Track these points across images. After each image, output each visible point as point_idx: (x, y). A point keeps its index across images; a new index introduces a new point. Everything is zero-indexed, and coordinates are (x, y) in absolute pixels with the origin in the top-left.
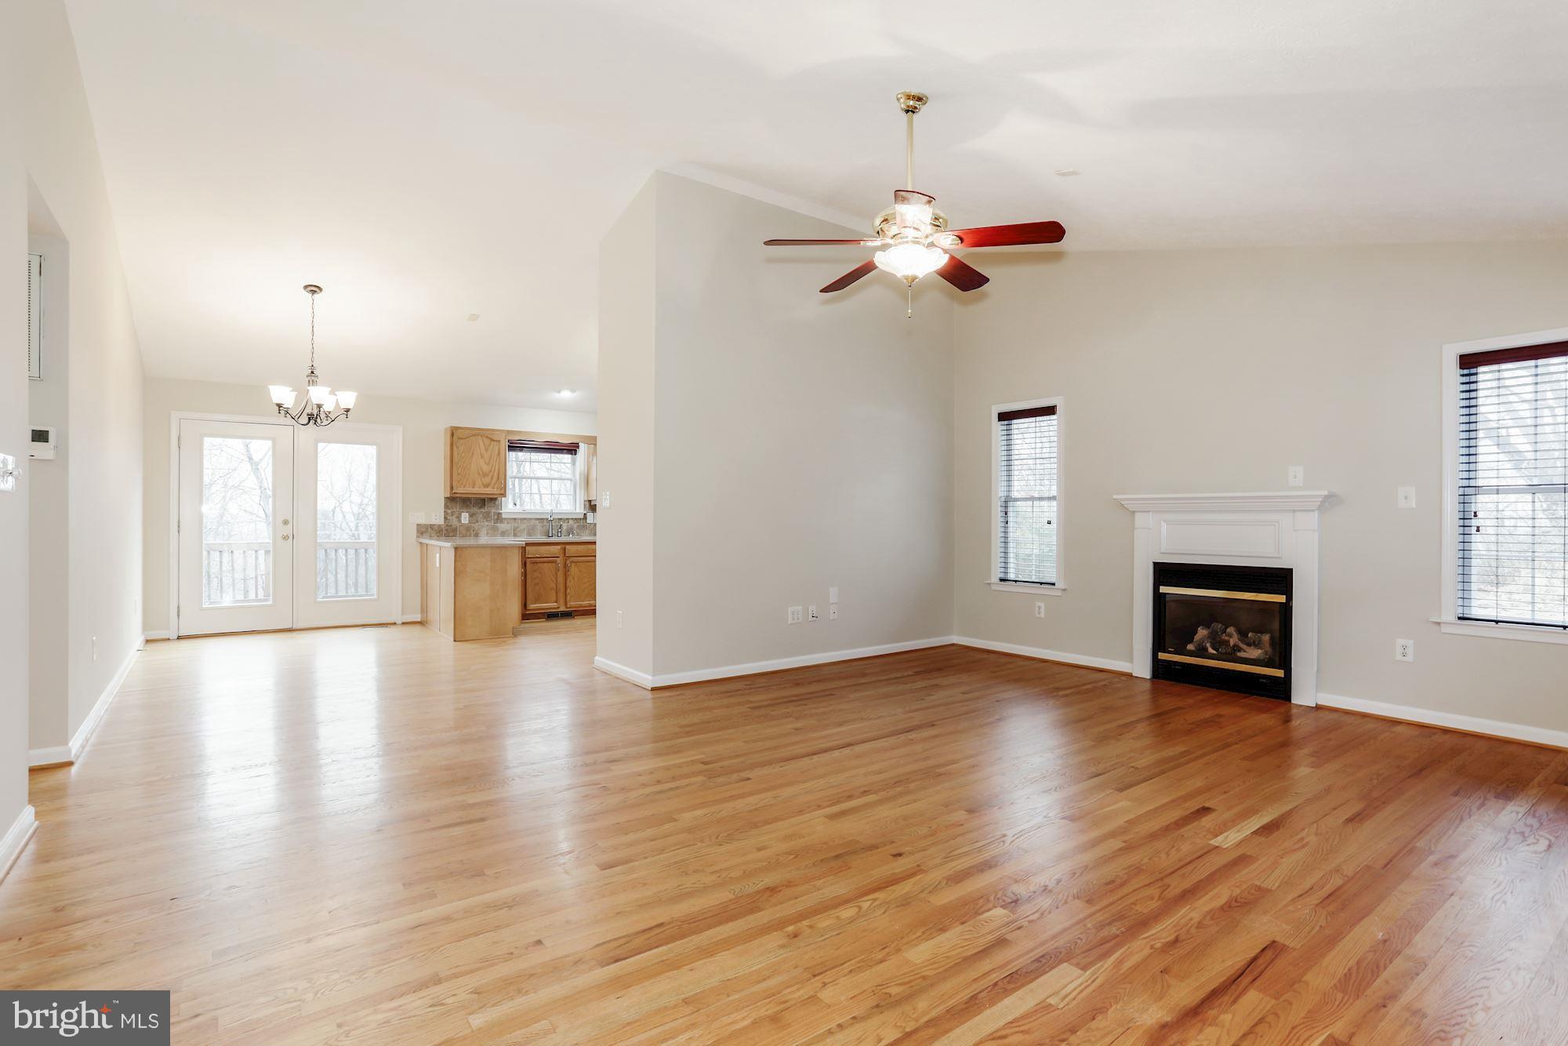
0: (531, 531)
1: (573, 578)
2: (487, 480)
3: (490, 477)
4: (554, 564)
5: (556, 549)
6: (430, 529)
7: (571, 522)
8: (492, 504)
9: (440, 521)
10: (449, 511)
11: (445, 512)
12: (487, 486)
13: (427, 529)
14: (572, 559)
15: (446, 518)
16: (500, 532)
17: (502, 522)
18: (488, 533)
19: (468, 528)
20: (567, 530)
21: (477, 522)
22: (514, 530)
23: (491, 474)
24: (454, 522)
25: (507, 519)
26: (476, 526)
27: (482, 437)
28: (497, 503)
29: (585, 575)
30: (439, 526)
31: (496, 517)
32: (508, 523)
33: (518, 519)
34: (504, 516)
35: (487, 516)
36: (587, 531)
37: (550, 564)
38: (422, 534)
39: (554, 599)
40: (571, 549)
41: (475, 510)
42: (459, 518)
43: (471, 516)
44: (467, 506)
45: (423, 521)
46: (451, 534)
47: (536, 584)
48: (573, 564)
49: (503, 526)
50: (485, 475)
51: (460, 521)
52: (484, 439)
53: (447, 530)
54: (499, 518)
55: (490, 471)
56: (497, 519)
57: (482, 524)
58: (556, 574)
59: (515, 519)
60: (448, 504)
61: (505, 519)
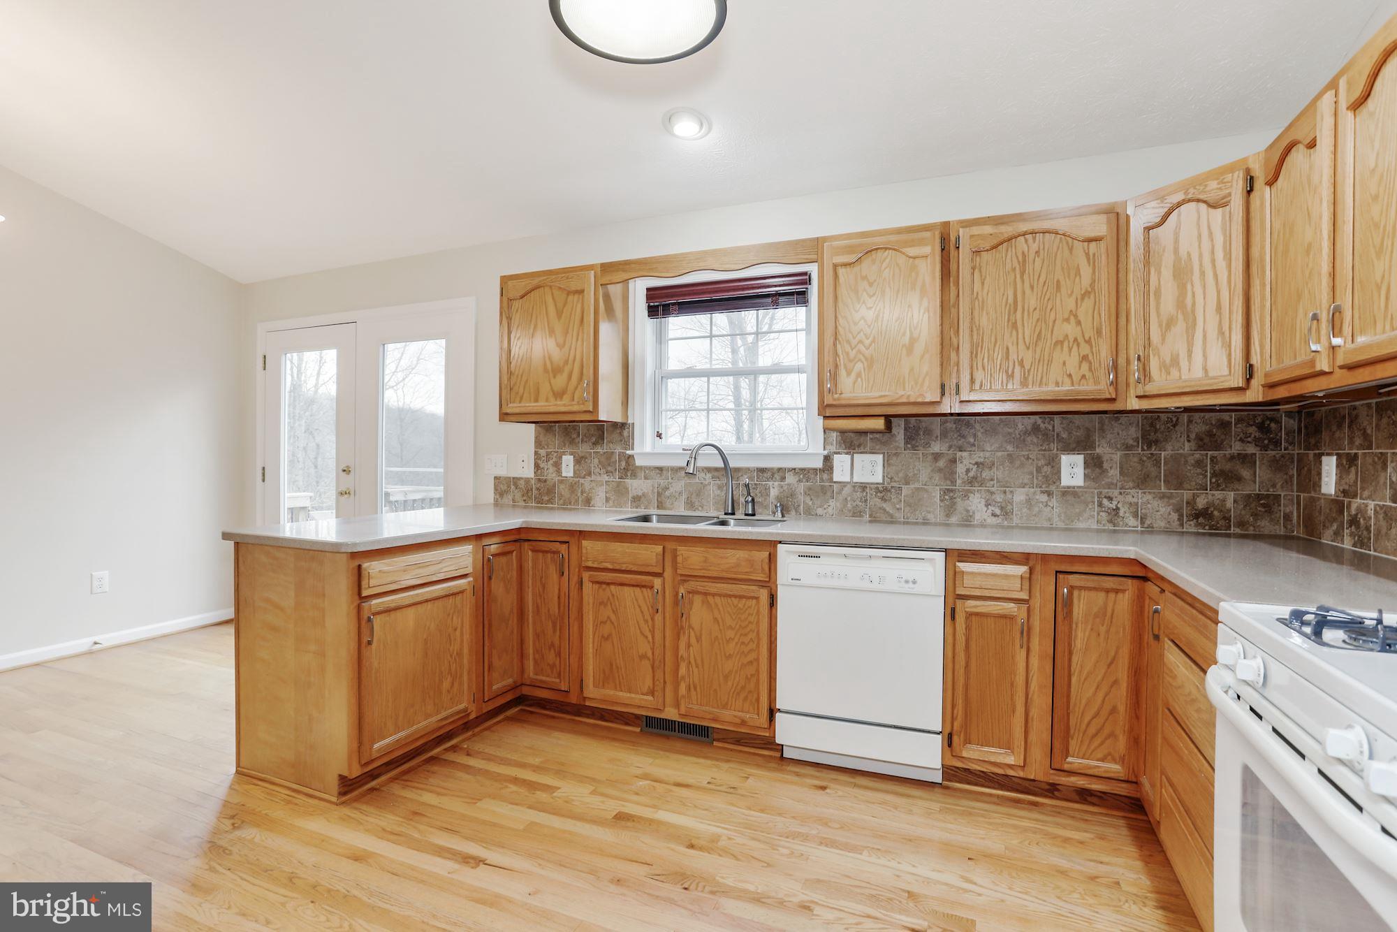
0: (694, 499)
1: (699, 639)
2: (560, 382)
3: (565, 375)
4: (647, 592)
5: (649, 554)
6: (512, 487)
7: (790, 479)
8: (616, 436)
9: (528, 472)
10: (542, 452)
11: (536, 453)
12: (559, 395)
13: (509, 486)
14: (692, 585)
15: (537, 466)
16: (630, 496)
17: (634, 476)
18: (607, 500)
19: (572, 487)
20: (778, 498)
21: (590, 474)
22: (659, 494)
23: (567, 369)
24: (551, 475)
25: (649, 468)
26: (586, 483)
27: (551, 287)
28: (625, 433)
29: (730, 634)
30: (527, 480)
31: (623, 464)
32: (646, 478)
33: (668, 469)
34: (639, 462)
35: (607, 462)
36: (832, 503)
37: (637, 590)
38: (501, 495)
39: (649, 682)
40: (693, 558)
41: (584, 448)
42: (557, 465)
43: (579, 461)
44: (572, 442)
45: (503, 472)
46: (546, 498)
47: (607, 638)
48: (698, 600)
49: (636, 485)
50: (556, 371)
51: (559, 471)
52: (556, 293)
53: (538, 489)
54: (629, 468)
55: (566, 362)
56: (626, 470)
57: (599, 478)
58: (653, 619)
59: (661, 469)
60: (542, 438)
61: (641, 468)
